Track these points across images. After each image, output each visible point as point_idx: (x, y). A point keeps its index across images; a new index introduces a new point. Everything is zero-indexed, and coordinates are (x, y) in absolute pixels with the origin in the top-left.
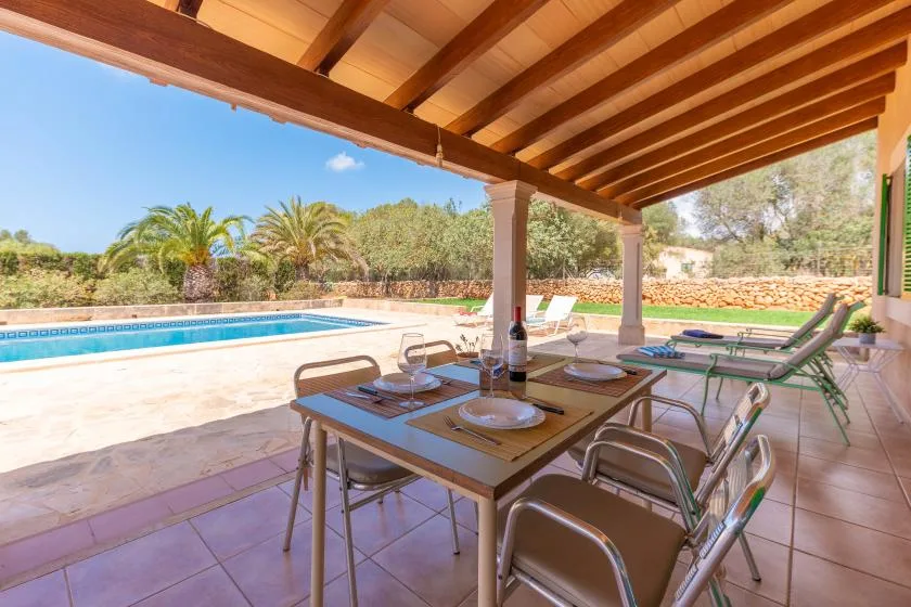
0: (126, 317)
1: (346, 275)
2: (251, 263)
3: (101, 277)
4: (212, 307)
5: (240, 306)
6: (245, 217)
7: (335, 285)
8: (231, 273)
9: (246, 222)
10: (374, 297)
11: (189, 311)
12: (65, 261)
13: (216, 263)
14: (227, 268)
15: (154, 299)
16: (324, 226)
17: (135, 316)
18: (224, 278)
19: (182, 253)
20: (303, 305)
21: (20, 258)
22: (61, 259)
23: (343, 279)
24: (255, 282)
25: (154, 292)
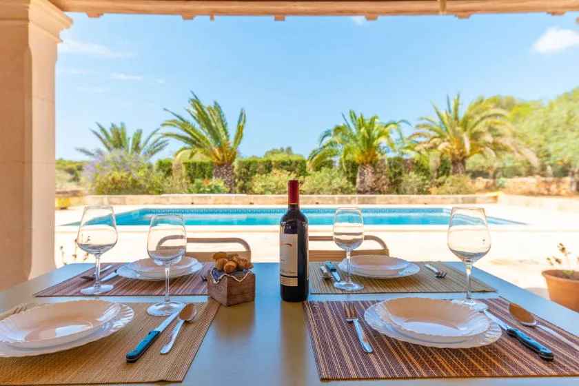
0: (312, 204)
1: (523, 170)
2: (415, 162)
3: (308, 175)
4: (369, 198)
5: (392, 198)
6: (403, 121)
7: (507, 182)
8: (397, 171)
9: (403, 124)
10: (558, 195)
11: (352, 201)
12: (293, 164)
13: (386, 162)
14: (395, 167)
15: (335, 192)
16: (483, 118)
17: (317, 203)
18: (392, 175)
19: (356, 156)
20: (452, 200)
21: (273, 163)
22: (291, 163)
23: (519, 175)
24: (413, 178)
25: (336, 186)
